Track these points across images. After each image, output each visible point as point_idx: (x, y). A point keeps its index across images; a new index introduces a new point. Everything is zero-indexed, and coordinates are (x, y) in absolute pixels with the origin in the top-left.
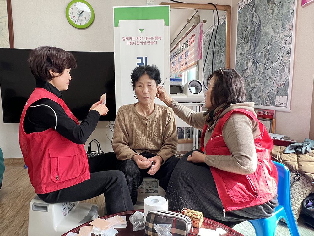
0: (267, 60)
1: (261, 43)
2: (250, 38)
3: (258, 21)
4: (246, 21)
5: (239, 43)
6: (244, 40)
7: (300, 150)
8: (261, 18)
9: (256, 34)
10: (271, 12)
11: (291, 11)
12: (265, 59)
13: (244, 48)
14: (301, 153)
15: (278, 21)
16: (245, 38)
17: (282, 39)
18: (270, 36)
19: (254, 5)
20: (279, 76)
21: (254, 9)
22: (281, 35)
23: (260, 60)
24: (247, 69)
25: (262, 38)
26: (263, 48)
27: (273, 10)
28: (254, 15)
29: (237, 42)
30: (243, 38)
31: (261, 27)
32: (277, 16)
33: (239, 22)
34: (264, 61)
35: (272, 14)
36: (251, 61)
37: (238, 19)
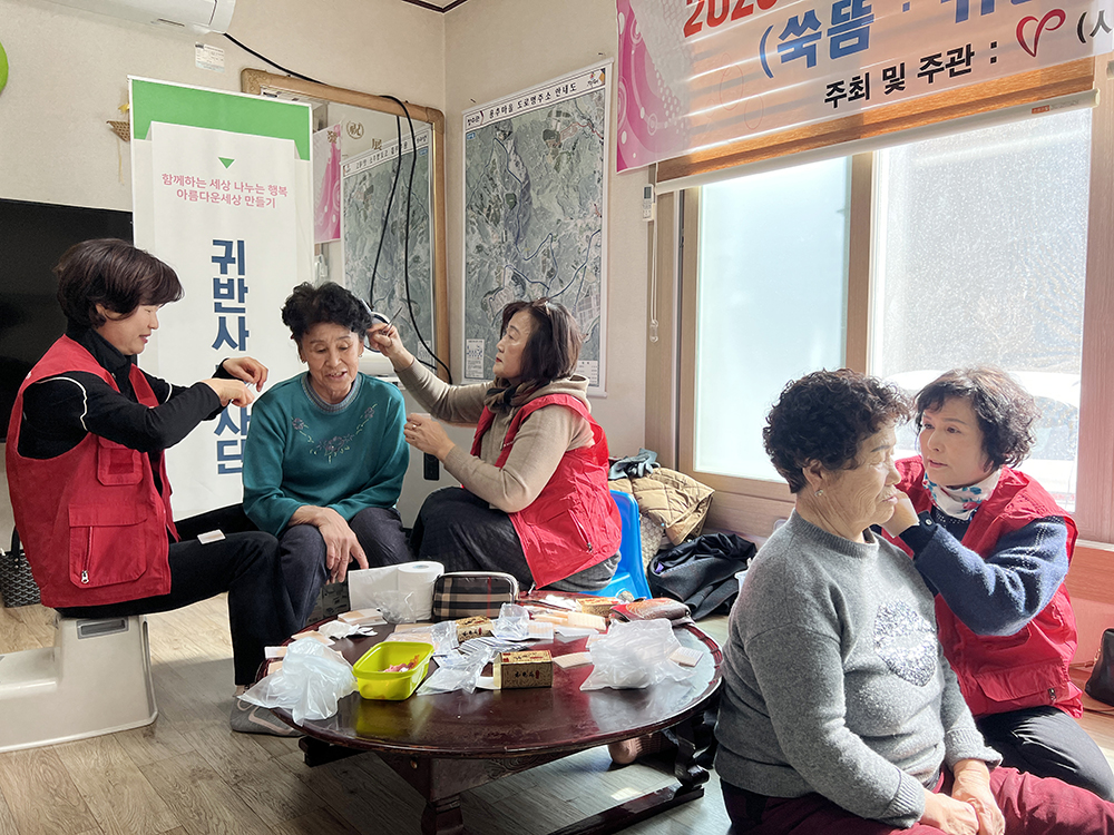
0: (550, 275)
1: (532, 231)
2: (502, 213)
3: (523, 175)
4: (491, 166)
5: (473, 220)
6: (488, 215)
7: (634, 470)
8: (530, 169)
9: (518, 205)
10: (553, 163)
11: (597, 176)
12: (544, 271)
13: (488, 234)
14: (637, 476)
15: (571, 190)
16: (489, 210)
17: (581, 233)
18: (554, 220)
19: (510, 133)
20: (578, 315)
21: (511, 143)
22: (579, 222)
23: (532, 273)
24: (499, 289)
25: (534, 220)
26: (536, 243)
27: (559, 161)
28: (512, 157)
29: (467, 216)
30: (485, 210)
31: (531, 191)
32: (568, 177)
33: (469, 164)
34: (543, 277)
35: (557, 168)
36: (509, 272)
37: (467, 156)
